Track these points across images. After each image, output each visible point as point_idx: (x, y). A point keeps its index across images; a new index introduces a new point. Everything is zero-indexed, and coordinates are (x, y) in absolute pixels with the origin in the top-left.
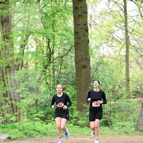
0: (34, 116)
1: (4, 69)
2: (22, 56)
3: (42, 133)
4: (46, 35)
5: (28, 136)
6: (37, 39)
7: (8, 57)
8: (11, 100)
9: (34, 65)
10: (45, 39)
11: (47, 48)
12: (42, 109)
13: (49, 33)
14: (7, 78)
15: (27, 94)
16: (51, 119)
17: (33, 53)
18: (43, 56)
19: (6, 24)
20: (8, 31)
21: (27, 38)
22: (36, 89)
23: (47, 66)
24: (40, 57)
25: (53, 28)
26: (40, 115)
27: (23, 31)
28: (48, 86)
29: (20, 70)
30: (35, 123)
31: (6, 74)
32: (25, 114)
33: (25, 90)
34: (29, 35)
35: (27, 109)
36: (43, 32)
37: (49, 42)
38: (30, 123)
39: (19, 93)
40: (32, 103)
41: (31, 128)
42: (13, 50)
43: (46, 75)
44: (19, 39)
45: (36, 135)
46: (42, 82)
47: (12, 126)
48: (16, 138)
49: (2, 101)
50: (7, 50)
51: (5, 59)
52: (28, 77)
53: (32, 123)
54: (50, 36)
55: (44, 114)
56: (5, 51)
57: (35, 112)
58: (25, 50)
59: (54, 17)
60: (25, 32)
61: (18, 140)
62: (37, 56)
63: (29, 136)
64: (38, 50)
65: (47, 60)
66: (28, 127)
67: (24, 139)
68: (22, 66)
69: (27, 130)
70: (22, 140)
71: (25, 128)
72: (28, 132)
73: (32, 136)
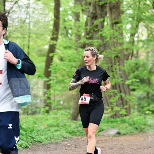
0: (145, 109)
1: (113, 59)
2: (132, 46)
5: (139, 131)
6: (148, 26)
7: (117, 46)
8: (121, 92)
9: (144, 54)
14: (116, 69)
15: (138, 86)
17: (144, 41)
19: (115, 10)
20: (117, 18)
21: (137, 26)
22: (147, 81)
27: (133, 18)
29: (129, 60)
31: (115, 64)
32: (136, 107)
33: (136, 81)
34: (139, 22)
35: (138, 102)
38: (141, 117)
39: (128, 85)
40: (142, 96)
41: (142, 123)
42: (123, 38)
44: (129, 26)
45: (148, 130)
47: (122, 120)
48: (125, 134)
49: (110, 93)
50: (116, 39)
51: (114, 48)
52: (139, 67)
53: (143, 117)
57: (146, 105)
58: (136, 39)
60: (136, 19)
61: (128, 135)
62: (148, 44)
63: (140, 131)
64: (150, 38)
66: (139, 121)
67: (134, 134)
68: (132, 55)
69: (138, 124)
70: (132, 135)
71: (135, 122)
72: (139, 126)
73: (143, 131)
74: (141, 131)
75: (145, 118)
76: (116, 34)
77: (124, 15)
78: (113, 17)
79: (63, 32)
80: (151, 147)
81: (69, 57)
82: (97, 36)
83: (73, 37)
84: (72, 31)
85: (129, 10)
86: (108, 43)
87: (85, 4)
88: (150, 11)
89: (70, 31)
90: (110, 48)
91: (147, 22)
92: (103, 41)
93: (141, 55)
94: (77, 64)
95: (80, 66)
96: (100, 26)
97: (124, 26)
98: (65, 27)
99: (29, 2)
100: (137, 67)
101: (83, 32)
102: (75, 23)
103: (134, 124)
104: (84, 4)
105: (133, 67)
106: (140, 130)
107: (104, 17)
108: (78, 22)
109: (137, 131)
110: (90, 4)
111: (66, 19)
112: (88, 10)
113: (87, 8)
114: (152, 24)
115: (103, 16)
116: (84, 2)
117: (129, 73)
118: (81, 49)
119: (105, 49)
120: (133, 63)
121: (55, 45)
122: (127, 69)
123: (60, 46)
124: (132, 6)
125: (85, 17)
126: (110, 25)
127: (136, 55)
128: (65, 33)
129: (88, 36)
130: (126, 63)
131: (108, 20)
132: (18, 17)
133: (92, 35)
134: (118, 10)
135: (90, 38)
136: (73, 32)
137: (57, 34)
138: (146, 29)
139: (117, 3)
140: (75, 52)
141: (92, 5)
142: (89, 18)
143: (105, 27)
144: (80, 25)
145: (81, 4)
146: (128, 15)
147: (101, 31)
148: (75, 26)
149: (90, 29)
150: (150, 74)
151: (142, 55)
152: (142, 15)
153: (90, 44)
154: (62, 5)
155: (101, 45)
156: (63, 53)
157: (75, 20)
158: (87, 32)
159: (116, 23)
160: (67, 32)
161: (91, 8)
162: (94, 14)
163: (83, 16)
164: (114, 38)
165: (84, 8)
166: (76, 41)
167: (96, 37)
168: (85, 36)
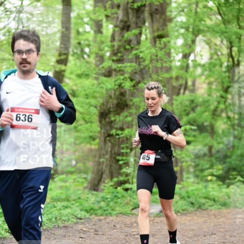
0: (206, 173)
2: (185, 73)
3: (220, 203)
4: (226, 35)
5: (196, 208)
6: (211, 42)
9: (205, 86)
10: (225, 42)
11: (227, 56)
12: (220, 161)
13: (231, 32)
15: (194, 136)
16: (236, 178)
17: (204, 65)
18: (221, 71)
19: (158, 16)
20: (161, 29)
21: (193, 42)
22: (209, 128)
23: (228, 87)
24: (216, 73)
25: (238, 23)
26: (216, 172)
27: (187, 29)
28: (231, 121)
29: (181, 95)
30: (208, 186)
32: (192, 170)
33: (191, 129)
34: (196, 36)
35: (194, 162)
36: (220, 30)
37: (232, 47)
38: (200, 186)
40: (202, 152)
41: (201, 195)
42: (171, 62)
43: (227, 104)
44: (180, 42)
45: (210, 206)
46: (219, 116)
50: (160, 62)
51: (156, 76)
52: (196, 106)
53: (202, 186)
54: (234, 37)
55: (223, 169)
56: (155, 63)
57: (208, 166)
59: (239, 4)
60: (191, 30)
61: (179, 214)
62: (210, 70)
63: (198, 208)
64: (213, 61)
65: (229, 77)
66: (196, 193)
67: (189, 213)
68: (186, 88)
69: (194, 197)
70: (185, 214)
71: (191, 194)
72: (196, 200)
73: (202, 208)
74: (200, 207)
75: (206, 187)
76: (161, 54)
77: (173, 25)
78: (155, 27)
79: (75, 51)
80: (215, 232)
81: (85, 90)
82: (130, 57)
83: (92, 60)
84: (90, 50)
85: (181, 15)
86: (147, 68)
87: (111, 6)
88: (213, 17)
89: (87, 50)
90: (150, 76)
91: (208, 35)
92: (139, 65)
93: (199, 88)
94: (98, 102)
95: (103, 104)
96: (134, 42)
97: (172, 42)
98: (79, 43)
99: (22, 3)
100: (193, 106)
101: (107, 51)
102: (95, 37)
103: (189, 197)
104: (109, 7)
105: (186, 106)
106: (198, 206)
107: (140, 27)
108: (99, 35)
109: (194, 207)
110: (119, 6)
111: (81, 30)
112: (115, 15)
113: (113, 14)
114: (216, 38)
115: (140, 25)
116: (109, 2)
117: (180, 115)
118: (104, 79)
119: (143, 78)
120: (186, 101)
121: (64, 71)
122: (178, 109)
123: (71, 73)
124: (186, 10)
125: (111, 26)
126: (151, 39)
127: (191, 88)
128: (79, 52)
129: (115, 58)
130: (176, 100)
131: (148, 31)
132: (5, 27)
133: (122, 56)
134: (163, 17)
135: (120, 61)
136: (92, 51)
137: (67, 54)
138: (207, 47)
139: (161, 5)
140: (95, 82)
141: (121, 8)
142: (117, 29)
143: (142, 43)
144: (103, 39)
145: (105, 7)
146: (178, 24)
147: (137, 49)
148: (95, 41)
149: (119, 47)
150: (213, 118)
151: (201, 88)
152: (201, 23)
153: (118, 69)
154: (74, 8)
155: (135, 71)
156: (76, 85)
157: (95, 31)
158: (114, 50)
159: (161, 37)
160: (82, 51)
161: (120, 13)
162: (126, 22)
163: (107, 26)
164: (157, 60)
165: (109, 12)
166: (97, 66)
167: (129, 59)
168: (110, 57)
